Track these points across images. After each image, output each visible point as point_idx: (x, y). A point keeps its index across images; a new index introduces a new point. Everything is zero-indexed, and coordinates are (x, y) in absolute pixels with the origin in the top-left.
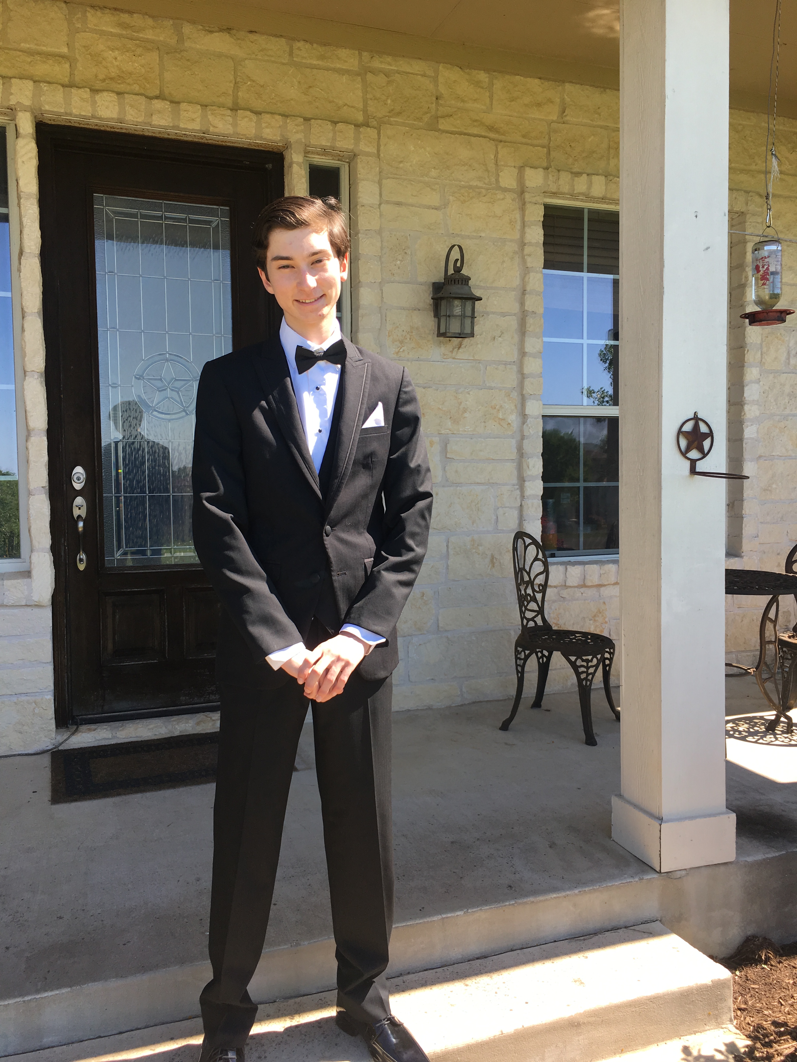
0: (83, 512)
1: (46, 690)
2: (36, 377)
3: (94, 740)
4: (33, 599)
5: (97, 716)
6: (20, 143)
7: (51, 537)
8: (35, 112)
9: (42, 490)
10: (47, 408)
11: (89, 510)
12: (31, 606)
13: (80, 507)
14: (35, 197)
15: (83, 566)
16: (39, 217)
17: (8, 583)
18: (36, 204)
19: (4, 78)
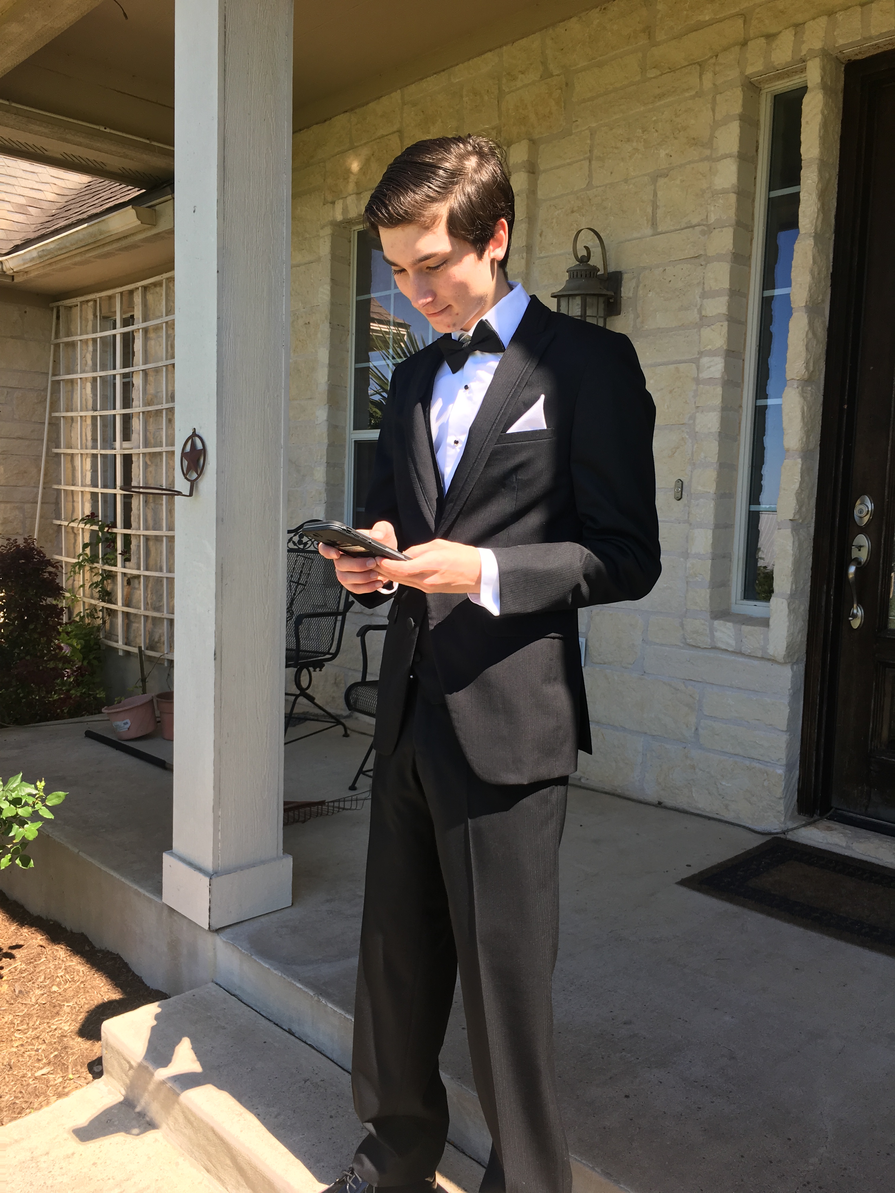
0: (863, 555)
1: (779, 763)
2: (795, 386)
3: (825, 841)
4: (769, 651)
5: (859, 816)
6: (806, 100)
7: (795, 581)
8: (832, 53)
9: (790, 523)
10: (805, 424)
11: (873, 553)
12: (769, 660)
13: (860, 548)
14: (817, 161)
15: (856, 624)
16: (820, 186)
17: (746, 629)
18: (816, 170)
19: (798, 27)
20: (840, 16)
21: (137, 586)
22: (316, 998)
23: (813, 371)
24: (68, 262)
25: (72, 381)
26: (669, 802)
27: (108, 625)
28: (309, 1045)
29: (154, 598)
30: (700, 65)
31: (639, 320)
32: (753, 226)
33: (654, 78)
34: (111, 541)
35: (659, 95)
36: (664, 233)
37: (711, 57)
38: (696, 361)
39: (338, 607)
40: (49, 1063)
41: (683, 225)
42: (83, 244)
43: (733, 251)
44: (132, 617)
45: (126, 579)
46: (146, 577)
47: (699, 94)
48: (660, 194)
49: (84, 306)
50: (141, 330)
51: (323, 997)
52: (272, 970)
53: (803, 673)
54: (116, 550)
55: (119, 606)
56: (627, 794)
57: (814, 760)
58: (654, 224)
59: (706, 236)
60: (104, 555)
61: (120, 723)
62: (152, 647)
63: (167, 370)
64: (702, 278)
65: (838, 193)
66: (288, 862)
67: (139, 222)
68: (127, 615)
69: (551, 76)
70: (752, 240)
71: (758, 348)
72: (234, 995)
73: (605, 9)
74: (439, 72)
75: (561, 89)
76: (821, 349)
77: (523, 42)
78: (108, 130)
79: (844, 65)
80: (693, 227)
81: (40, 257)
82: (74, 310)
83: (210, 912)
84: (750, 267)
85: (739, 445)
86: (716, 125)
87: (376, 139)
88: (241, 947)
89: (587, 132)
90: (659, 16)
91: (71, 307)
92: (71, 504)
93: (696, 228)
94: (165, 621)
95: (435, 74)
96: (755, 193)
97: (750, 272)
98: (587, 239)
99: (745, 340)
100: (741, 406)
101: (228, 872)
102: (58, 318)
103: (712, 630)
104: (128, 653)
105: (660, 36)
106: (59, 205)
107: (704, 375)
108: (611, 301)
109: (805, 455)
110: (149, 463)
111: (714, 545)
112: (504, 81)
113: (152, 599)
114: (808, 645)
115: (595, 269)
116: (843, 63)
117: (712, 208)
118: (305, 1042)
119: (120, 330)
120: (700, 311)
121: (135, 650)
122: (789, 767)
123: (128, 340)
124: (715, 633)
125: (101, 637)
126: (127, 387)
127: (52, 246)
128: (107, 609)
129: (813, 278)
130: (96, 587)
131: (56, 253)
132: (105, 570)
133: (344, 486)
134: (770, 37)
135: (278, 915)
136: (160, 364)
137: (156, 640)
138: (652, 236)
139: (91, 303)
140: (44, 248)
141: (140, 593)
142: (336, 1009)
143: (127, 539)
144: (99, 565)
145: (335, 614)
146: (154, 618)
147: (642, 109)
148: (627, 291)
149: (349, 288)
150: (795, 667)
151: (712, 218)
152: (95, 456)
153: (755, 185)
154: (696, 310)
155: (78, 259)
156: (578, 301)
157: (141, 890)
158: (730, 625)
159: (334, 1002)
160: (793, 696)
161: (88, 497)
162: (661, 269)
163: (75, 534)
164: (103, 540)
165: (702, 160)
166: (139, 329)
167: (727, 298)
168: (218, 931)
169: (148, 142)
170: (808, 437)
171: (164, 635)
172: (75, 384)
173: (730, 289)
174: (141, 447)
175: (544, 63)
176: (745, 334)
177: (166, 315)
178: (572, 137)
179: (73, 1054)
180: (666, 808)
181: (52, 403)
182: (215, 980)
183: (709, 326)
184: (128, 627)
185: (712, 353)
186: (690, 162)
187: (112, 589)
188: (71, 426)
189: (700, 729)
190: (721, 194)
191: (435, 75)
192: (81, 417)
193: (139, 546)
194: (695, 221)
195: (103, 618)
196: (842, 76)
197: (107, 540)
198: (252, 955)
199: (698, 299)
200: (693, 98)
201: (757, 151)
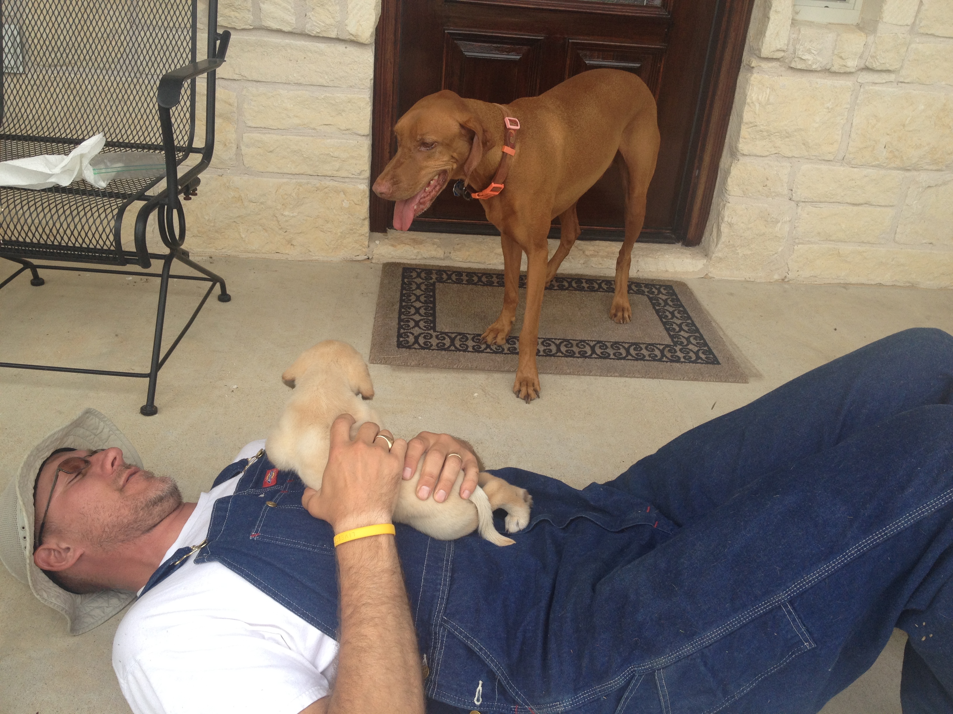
1: (362, 177)
3: (419, 257)
4: (348, 28)
12: (347, 41)
124: (262, 5)
189: (243, 148)
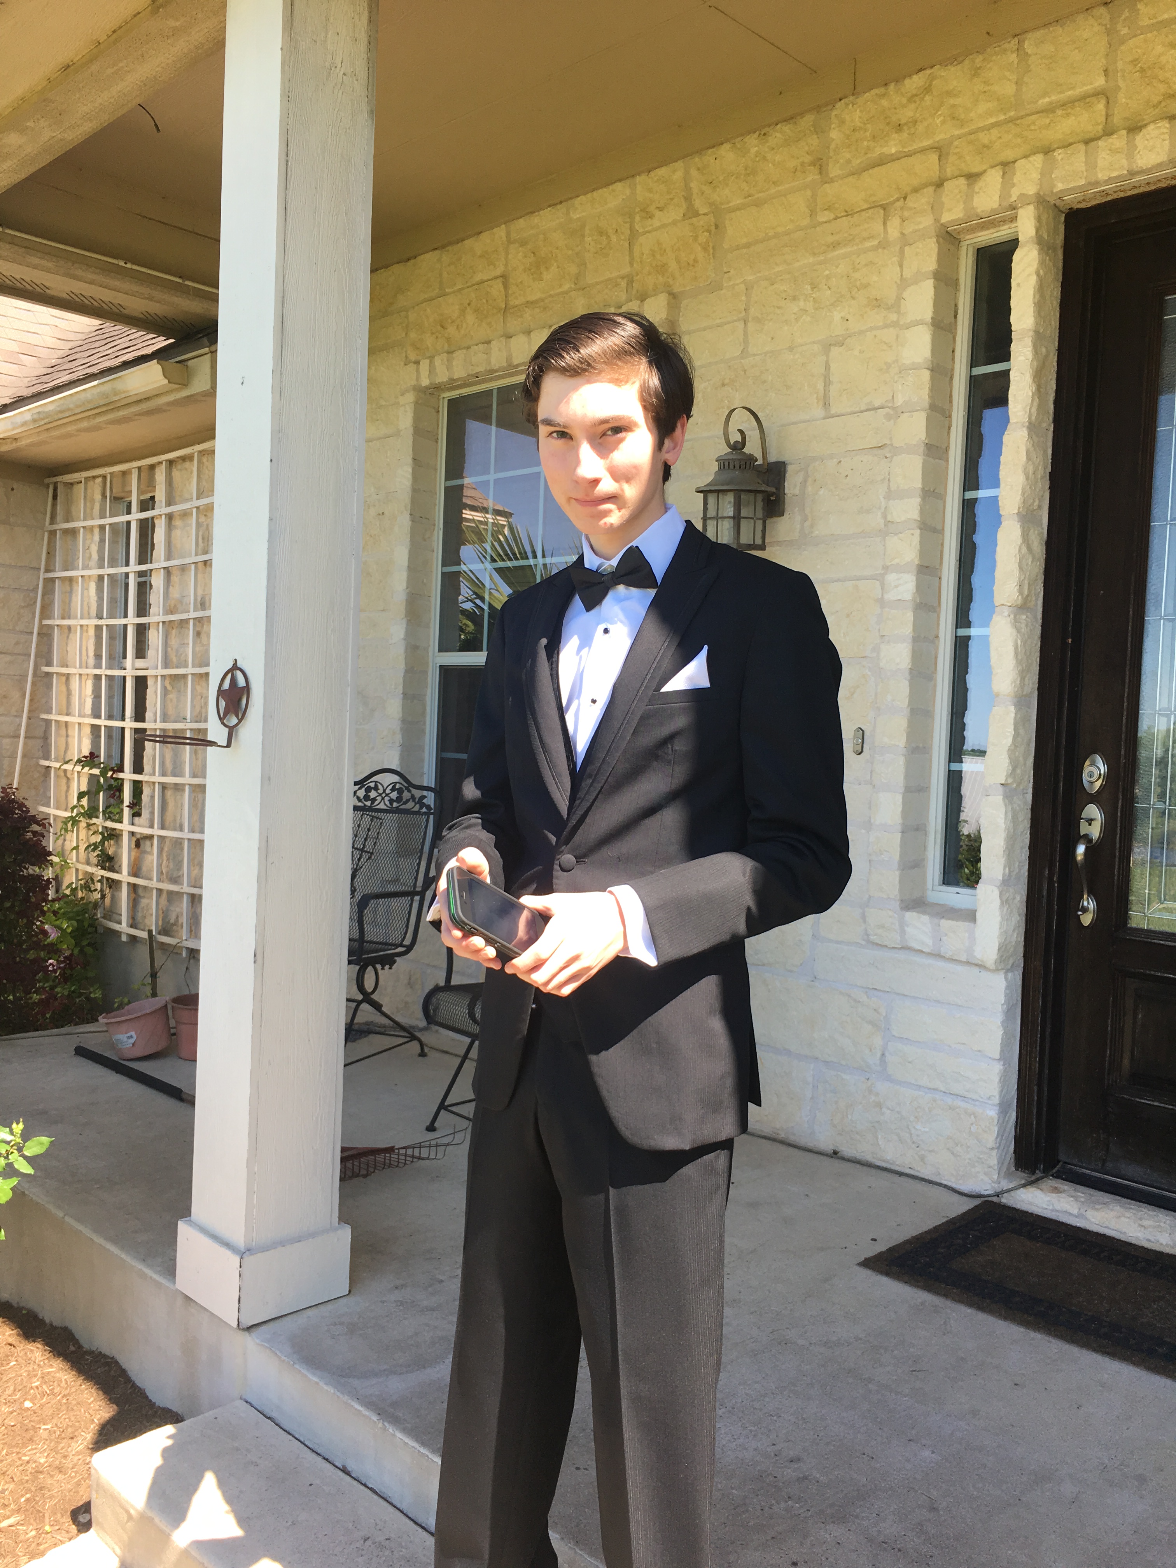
0: (1095, 831)
1: (989, 1102)
2: (1006, 614)
3: (1050, 1207)
4: (975, 954)
5: (1095, 1174)
6: (1017, 257)
7: (1009, 863)
8: (1048, 199)
9: (1001, 788)
10: (1019, 662)
11: (1108, 828)
12: (976, 965)
13: (1090, 821)
14: (1031, 333)
15: (1087, 919)
16: (1035, 363)
17: (945, 924)
18: (1030, 344)
19: (1007, 166)
20: (1059, 154)
21: (148, 849)
22: (380, 1425)
23: (1027, 596)
24: (71, 428)
25: (71, 580)
26: (847, 1150)
27: (108, 900)
28: (371, 1489)
29: (171, 865)
30: (884, 209)
31: (807, 524)
32: (950, 411)
33: (826, 222)
34: (115, 789)
35: (832, 243)
36: (839, 416)
37: (898, 200)
38: (880, 578)
39: (415, 885)
40: (18, 1511)
41: (863, 408)
42: (90, 406)
43: (927, 442)
44: (140, 892)
45: (134, 839)
46: (162, 838)
47: (883, 245)
48: (833, 366)
49: (91, 483)
50: (163, 517)
51: (389, 1422)
52: (321, 1384)
53: (1019, 982)
54: (122, 802)
55: (124, 876)
56: (792, 1139)
57: (1036, 1098)
58: (826, 405)
59: (892, 421)
60: (107, 807)
61: (123, 1037)
62: (166, 931)
63: (196, 568)
64: (887, 474)
65: (1058, 373)
66: (346, 1234)
67: (166, 381)
68: (134, 887)
69: (697, 214)
70: (949, 428)
71: (958, 563)
72: (269, 1418)
73: (765, 134)
74: (556, 204)
75: (709, 231)
76: (1037, 568)
77: (662, 172)
78: (129, 266)
79: (1064, 215)
80: (875, 409)
81: (34, 421)
82: (76, 487)
83: (239, 1303)
84: (947, 461)
85: (935, 686)
86: (904, 283)
87: (473, 285)
88: (281, 1352)
89: (743, 286)
90: (833, 146)
91: (72, 484)
92: (63, 739)
93: (879, 410)
94: (185, 896)
95: (550, 206)
96: (953, 370)
97: (947, 468)
98: (742, 421)
99: (942, 552)
100: (937, 637)
101: (264, 1249)
102: (55, 497)
103: (902, 924)
104: (133, 939)
105: (834, 171)
106: (61, 353)
107: (890, 596)
108: (772, 498)
109: (1020, 702)
110: (169, 688)
111: (905, 814)
112: (637, 218)
113: (168, 867)
114: (1025, 946)
115: (751, 458)
116: (1062, 212)
117: (900, 387)
118: (365, 1485)
119: (136, 516)
120: (885, 516)
121: (144, 935)
122: (1003, 1108)
123: (146, 528)
124: (906, 928)
125: (99, 916)
126: (144, 588)
127: (51, 408)
128: (108, 879)
129: (1027, 478)
130: (94, 850)
131: (56, 417)
132: (106, 827)
133: (425, 723)
134: (972, 177)
135: (330, 1307)
136: (187, 561)
137: (172, 921)
138: (824, 419)
139: (99, 480)
140: (40, 410)
141: (152, 860)
142: (407, 1440)
143: (137, 787)
144: (99, 821)
145: (411, 894)
146: (170, 893)
147: (811, 260)
148: (792, 486)
149: (436, 470)
150: (1010, 975)
151: (899, 401)
152: (98, 678)
153: (953, 359)
154: (879, 513)
155: (85, 424)
156: (730, 498)
157: (149, 1272)
158: (925, 918)
159: (404, 1430)
160: (1008, 1013)
161: (87, 730)
162: (835, 461)
163: (68, 779)
164: (105, 787)
165: (886, 326)
166: (161, 515)
167: (919, 500)
168: (249, 1329)
169: (180, 281)
170: (1023, 679)
171: (182, 914)
172: (74, 583)
173: (923, 489)
174: (160, 667)
175: (688, 199)
176: (942, 545)
177: (197, 499)
178: (722, 292)
179: (51, 1497)
180: (843, 1159)
181: (44, 608)
182: (244, 1397)
183: (896, 534)
184: (134, 903)
185: (900, 569)
186: (871, 329)
187: (115, 852)
188: (68, 637)
189: (887, 1054)
190: (911, 369)
191: (549, 209)
192: (81, 626)
193: (153, 797)
194: (877, 404)
195: (102, 890)
196: (1062, 228)
197: (110, 787)
198: (294, 1363)
199: (882, 500)
200: (875, 249)
201: (955, 317)
